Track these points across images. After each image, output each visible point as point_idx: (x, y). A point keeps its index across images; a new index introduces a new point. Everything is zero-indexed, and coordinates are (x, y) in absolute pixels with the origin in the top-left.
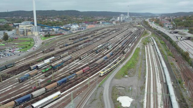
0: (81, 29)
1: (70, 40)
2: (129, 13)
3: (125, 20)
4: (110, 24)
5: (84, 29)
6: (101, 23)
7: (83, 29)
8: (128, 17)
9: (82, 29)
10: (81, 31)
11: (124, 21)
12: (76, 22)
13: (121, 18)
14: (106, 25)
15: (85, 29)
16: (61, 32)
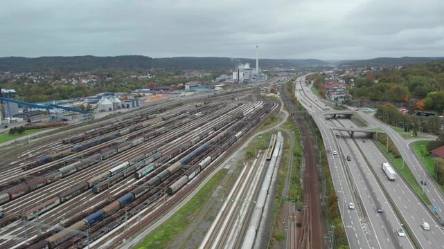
0: (126, 106)
1: (64, 143)
2: (259, 60)
3: (250, 80)
4: (207, 92)
5: (133, 106)
6: (187, 87)
7: (131, 106)
8: (256, 71)
9: (128, 106)
10: (120, 113)
11: (246, 82)
12: (130, 86)
13: (241, 74)
14: (197, 94)
15: (137, 105)
16: (66, 117)
